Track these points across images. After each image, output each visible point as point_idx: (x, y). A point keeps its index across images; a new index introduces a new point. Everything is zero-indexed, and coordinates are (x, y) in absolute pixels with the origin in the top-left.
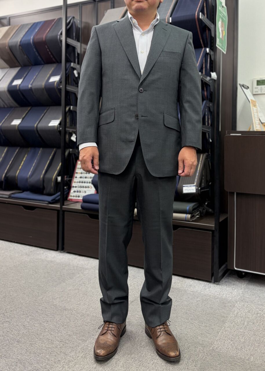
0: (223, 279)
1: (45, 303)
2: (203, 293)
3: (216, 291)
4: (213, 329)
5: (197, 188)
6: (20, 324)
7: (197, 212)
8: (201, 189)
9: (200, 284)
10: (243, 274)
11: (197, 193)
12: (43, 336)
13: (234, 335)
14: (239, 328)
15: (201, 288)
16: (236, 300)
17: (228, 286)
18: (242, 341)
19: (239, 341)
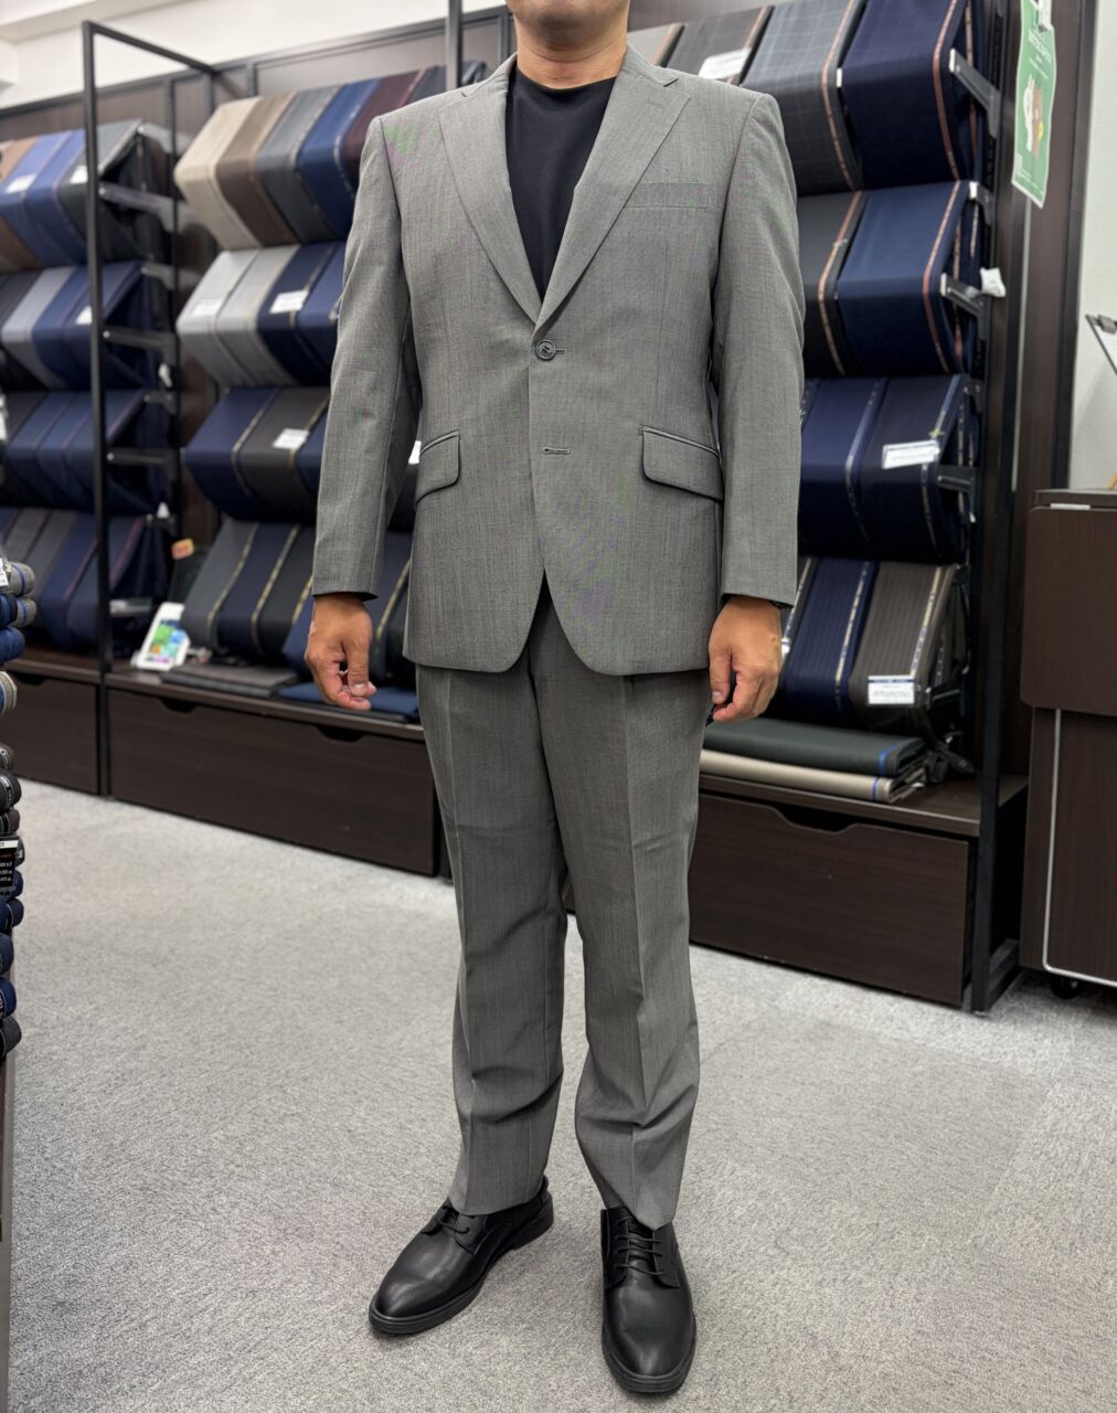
0: (1002, 999)
1: (410, 1059)
2: (933, 1048)
3: (980, 1043)
4: (972, 1175)
5: (919, 688)
6: (337, 1124)
7: (917, 769)
8: (933, 692)
9: (923, 1013)
10: (1074, 985)
11: (918, 706)
12: (414, 1170)
13: (1047, 1199)
14: (1062, 1175)
15: (926, 1029)
16: (1050, 1075)
17: (1018, 1025)
18: (1073, 1221)
19: (1064, 1222)
